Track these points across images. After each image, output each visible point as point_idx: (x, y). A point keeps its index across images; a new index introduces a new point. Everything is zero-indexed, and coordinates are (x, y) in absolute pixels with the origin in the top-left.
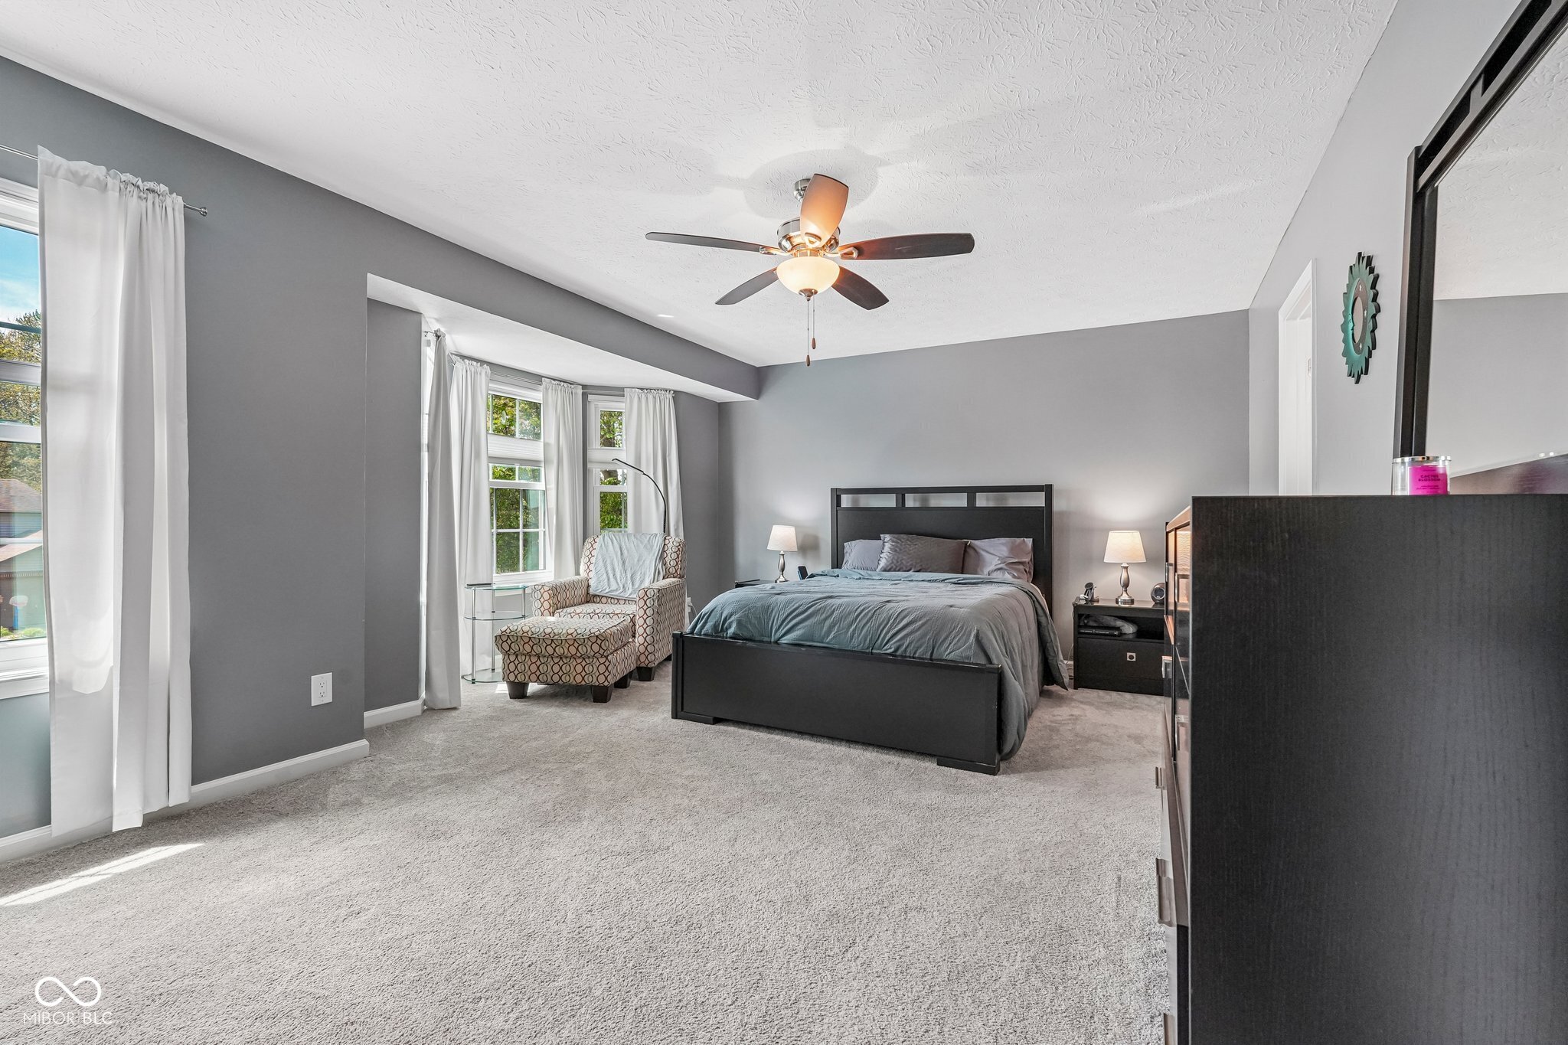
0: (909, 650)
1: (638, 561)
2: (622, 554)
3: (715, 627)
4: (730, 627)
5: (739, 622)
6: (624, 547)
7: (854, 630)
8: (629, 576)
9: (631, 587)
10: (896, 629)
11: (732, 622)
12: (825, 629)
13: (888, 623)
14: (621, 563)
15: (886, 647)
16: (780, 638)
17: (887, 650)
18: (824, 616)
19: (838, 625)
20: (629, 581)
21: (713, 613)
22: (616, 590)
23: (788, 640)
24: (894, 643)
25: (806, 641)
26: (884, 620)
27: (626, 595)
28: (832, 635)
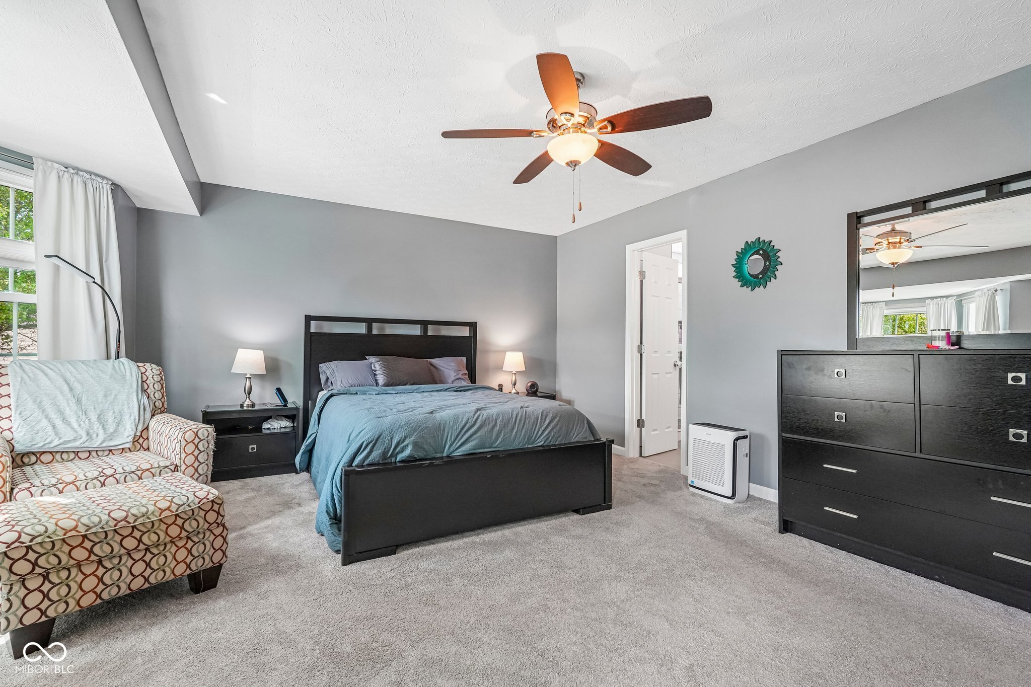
0: (552, 441)
1: (105, 396)
2: (71, 389)
3: (384, 453)
4: (402, 450)
5: (416, 445)
6: (72, 380)
7: (516, 432)
8: (94, 418)
9: (101, 432)
10: (544, 426)
11: (407, 446)
12: (494, 437)
13: (537, 423)
14: (73, 402)
15: (537, 441)
16: (454, 451)
17: (537, 444)
18: (491, 426)
19: (503, 432)
20: (96, 425)
21: (379, 441)
22: (75, 440)
23: (464, 451)
24: (544, 438)
25: (479, 449)
26: (534, 422)
27: (96, 444)
28: (500, 440)
